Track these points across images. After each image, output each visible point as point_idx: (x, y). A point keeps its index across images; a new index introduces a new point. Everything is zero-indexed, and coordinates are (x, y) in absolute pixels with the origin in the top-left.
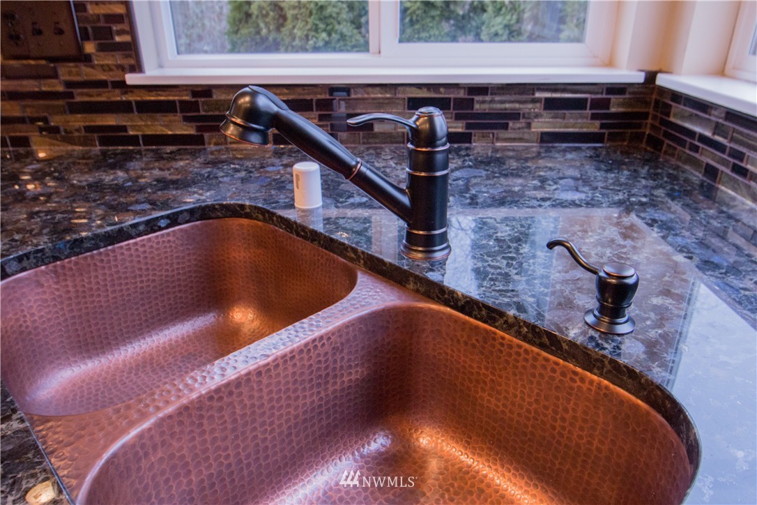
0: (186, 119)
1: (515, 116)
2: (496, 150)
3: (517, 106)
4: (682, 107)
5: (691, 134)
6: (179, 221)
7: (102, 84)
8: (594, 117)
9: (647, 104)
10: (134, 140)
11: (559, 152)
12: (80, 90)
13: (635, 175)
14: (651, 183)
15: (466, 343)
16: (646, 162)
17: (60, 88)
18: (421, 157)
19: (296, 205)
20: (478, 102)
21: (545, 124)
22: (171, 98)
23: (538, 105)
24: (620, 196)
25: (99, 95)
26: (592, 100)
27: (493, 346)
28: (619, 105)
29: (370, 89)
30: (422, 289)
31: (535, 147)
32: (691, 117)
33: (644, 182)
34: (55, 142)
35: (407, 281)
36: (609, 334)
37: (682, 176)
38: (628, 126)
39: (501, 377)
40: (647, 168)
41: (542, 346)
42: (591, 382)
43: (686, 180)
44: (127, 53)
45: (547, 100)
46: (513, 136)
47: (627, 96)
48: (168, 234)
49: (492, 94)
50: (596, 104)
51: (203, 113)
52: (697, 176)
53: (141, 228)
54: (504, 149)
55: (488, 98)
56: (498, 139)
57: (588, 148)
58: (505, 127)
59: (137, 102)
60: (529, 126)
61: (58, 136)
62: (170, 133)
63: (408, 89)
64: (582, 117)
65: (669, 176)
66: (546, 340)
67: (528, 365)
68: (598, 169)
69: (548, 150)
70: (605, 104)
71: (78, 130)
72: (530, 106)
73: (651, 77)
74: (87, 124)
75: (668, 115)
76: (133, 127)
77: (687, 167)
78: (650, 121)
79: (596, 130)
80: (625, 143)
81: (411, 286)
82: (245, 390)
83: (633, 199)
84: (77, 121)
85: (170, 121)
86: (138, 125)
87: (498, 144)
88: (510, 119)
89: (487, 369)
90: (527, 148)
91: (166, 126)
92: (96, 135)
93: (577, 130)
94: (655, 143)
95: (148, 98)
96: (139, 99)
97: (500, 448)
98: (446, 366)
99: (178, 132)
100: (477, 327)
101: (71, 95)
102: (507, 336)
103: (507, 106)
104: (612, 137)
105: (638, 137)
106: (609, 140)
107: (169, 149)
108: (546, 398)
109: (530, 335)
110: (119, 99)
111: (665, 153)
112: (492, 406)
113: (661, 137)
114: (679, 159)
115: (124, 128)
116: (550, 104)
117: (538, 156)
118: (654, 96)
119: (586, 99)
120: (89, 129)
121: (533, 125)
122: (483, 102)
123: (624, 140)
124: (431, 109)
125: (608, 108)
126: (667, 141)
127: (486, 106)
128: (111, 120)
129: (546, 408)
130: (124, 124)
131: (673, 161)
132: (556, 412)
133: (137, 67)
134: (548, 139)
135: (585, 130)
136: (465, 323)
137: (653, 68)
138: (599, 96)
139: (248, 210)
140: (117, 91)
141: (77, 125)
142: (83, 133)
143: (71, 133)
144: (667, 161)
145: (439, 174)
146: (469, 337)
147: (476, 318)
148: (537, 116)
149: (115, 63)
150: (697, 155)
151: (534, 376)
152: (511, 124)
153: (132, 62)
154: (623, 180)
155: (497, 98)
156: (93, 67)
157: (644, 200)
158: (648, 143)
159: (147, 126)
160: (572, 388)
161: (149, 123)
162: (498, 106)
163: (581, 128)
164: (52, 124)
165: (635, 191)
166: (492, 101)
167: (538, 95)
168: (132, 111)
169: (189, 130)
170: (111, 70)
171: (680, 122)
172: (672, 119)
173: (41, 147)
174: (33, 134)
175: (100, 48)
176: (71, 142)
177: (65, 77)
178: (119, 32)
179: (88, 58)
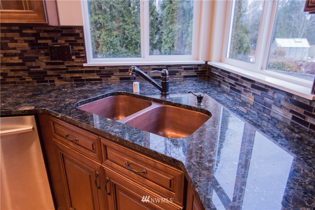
0: (98, 74)
1: (178, 72)
2: (174, 80)
3: (178, 69)
4: (213, 69)
5: (215, 74)
6: (108, 96)
7: (76, 66)
8: (195, 72)
9: (207, 68)
10: (83, 80)
11: (188, 80)
12: (70, 68)
13: (205, 84)
14: (208, 85)
15: (175, 112)
16: (206, 81)
17: (65, 67)
18: (164, 78)
19: (134, 91)
20: (169, 69)
21: (184, 74)
22: (94, 69)
23: (182, 69)
24: (201, 87)
25: (75, 69)
26: (194, 68)
27: (180, 111)
28: (200, 69)
29: (143, 66)
30: (166, 103)
31: (182, 79)
32: (215, 71)
33: (206, 85)
34: (62, 81)
35: (163, 102)
36: (200, 105)
37: (214, 83)
38: (203, 73)
39: (182, 117)
40: (207, 82)
41: (189, 109)
42: (197, 113)
43: (215, 84)
44: (83, 58)
45: (184, 68)
46: (177, 76)
47: (202, 67)
48: (105, 99)
49: (172, 67)
50: (195, 69)
51: (102, 73)
52: (217, 83)
53: (101, 97)
54: (175, 80)
55: (171, 68)
56: (174, 77)
57: (194, 79)
58: (175, 74)
59: (85, 71)
60: (181, 74)
61: (63, 80)
62: (93, 78)
63: (152, 66)
64: (192, 72)
65: (212, 83)
66: (189, 108)
67: (187, 113)
68: (197, 83)
69: (185, 79)
70: (197, 69)
71: (68, 78)
72: (181, 69)
73: (206, 62)
74: (71, 76)
75: (211, 71)
76: (83, 77)
77: (215, 82)
78: (207, 72)
79: (196, 75)
80: (203, 77)
81: (163, 103)
82: (139, 119)
83: (204, 88)
84: (68, 76)
85: (93, 75)
86: (85, 76)
87: (174, 79)
88: (176, 73)
89: (179, 116)
90: (181, 79)
91: (92, 76)
92: (73, 79)
93: (191, 75)
94: (209, 77)
95: (88, 69)
96: (85, 70)
97: (182, 131)
98: (171, 118)
99: (95, 78)
100: (177, 108)
101: (68, 69)
102: (183, 109)
103: (175, 69)
104: (200, 76)
105: (205, 76)
106: (199, 77)
107: (93, 82)
108: (190, 119)
109: (187, 107)
110: (80, 70)
111: (211, 79)
112: (181, 123)
113: (210, 76)
114: (214, 80)
115: (81, 77)
116: (185, 69)
117: (183, 81)
118: (208, 67)
119: (193, 68)
120: (71, 78)
121: (182, 74)
122: (170, 69)
123: (202, 77)
124: (165, 70)
125: (198, 70)
126: (211, 76)
127: (171, 70)
128: (77, 75)
129: (190, 120)
130: (81, 76)
131: (213, 81)
132: (192, 121)
133: (86, 62)
134: (185, 77)
135: (193, 75)
136: (174, 108)
137: (207, 60)
138: (196, 67)
139: (123, 93)
140: (80, 68)
141: (68, 77)
142: (70, 79)
143: (66, 78)
144: (211, 81)
145: (167, 81)
146: (175, 111)
147: (177, 107)
148: (182, 72)
149: (80, 61)
150: (217, 79)
151: (188, 115)
152: (177, 74)
153: (85, 61)
154: (202, 84)
155: (173, 68)
156: (74, 62)
157: (206, 88)
158: (207, 77)
159: (87, 76)
160: (194, 115)
161: (88, 76)
162: (174, 70)
163: (193, 74)
164: (61, 76)
165: (204, 86)
166: (172, 69)
167: (182, 67)
168: (83, 73)
169: (98, 77)
170: (79, 63)
171: (213, 72)
172: (212, 72)
173: (58, 83)
174: (56, 79)
175: (76, 57)
176: (66, 81)
177: (67, 65)
178: (82, 54)
179: (73, 60)
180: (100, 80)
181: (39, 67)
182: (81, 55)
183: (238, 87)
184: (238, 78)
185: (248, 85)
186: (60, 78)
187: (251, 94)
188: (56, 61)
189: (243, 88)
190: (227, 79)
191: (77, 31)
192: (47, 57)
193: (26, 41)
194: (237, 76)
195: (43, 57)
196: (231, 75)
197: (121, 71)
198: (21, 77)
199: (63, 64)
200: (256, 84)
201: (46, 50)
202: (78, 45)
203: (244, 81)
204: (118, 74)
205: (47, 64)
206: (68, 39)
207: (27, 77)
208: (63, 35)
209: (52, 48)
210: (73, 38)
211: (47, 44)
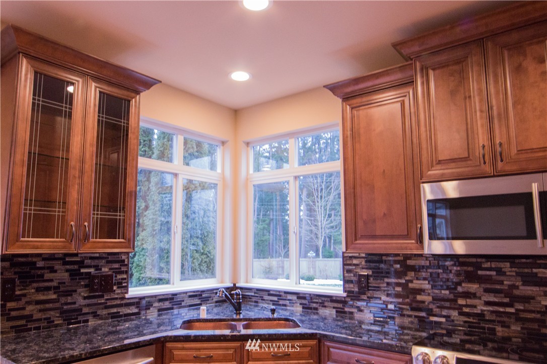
0: (136, 307)
7: (116, 299)
10: (121, 316)
12: (109, 301)
17: (104, 301)
22: (134, 301)
25: (114, 302)
32: (249, 292)
34: (97, 320)
44: (124, 289)
46: (210, 302)
51: (141, 305)
52: (253, 304)
60: (213, 299)
61: (98, 318)
62: (132, 312)
71: (105, 315)
73: (235, 284)
74: (109, 312)
76: (121, 311)
86: (123, 311)
88: (209, 298)
91: (131, 310)
92: (110, 316)
95: (128, 301)
96: (125, 302)
99: (134, 312)
101: (106, 303)
110: (120, 303)
128: (115, 310)
130: (119, 311)
133: (127, 293)
140: (120, 300)
141: (105, 313)
142: (107, 316)
149: (122, 292)
150: (251, 300)
153: (126, 291)
156: (114, 294)
159: (126, 311)
168: (123, 307)
169: (136, 311)
170: (119, 294)
173: (92, 323)
174: (90, 318)
175: (118, 288)
176: (101, 319)
177: (106, 297)
178: (125, 283)
179: (115, 291)
180: (138, 313)
181: (75, 303)
182: (124, 285)
183: (281, 302)
184: (281, 294)
185: (294, 298)
186: (95, 315)
187: (299, 305)
188: (95, 294)
189: (288, 302)
190: (266, 297)
191: (124, 257)
192: (86, 289)
193: (67, 271)
194: (279, 291)
195: (81, 290)
196: (271, 292)
197: (160, 300)
198: (50, 318)
199: (102, 296)
200: (301, 295)
201: (87, 281)
202: (122, 273)
203: (288, 295)
204: (156, 304)
205: (85, 298)
206: (113, 267)
207: (57, 319)
208: (108, 262)
209: (94, 277)
210: (116, 266)
211: (90, 273)
